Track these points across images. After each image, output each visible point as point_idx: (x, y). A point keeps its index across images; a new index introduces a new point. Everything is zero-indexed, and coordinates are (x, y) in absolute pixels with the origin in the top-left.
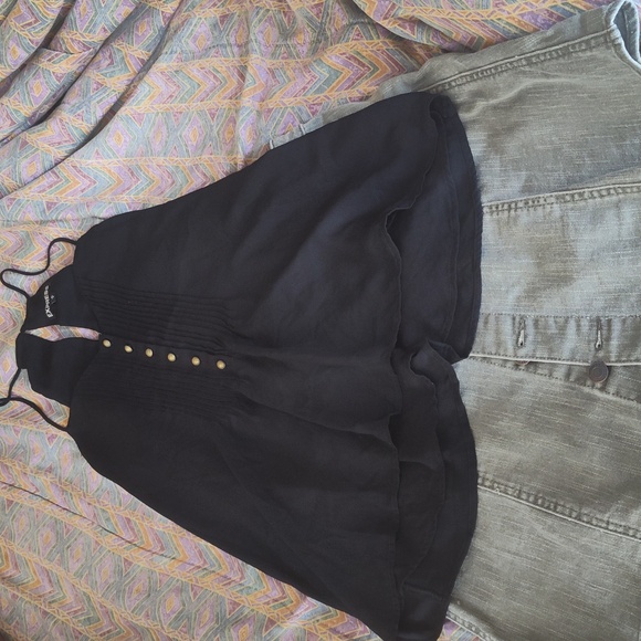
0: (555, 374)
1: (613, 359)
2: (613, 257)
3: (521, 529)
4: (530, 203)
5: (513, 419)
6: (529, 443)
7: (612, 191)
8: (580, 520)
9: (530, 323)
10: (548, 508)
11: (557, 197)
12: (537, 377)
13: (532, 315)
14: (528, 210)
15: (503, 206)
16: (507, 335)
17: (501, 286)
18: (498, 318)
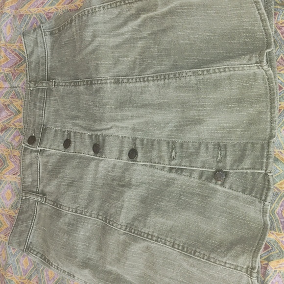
0: (193, 176)
1: (228, 168)
2: (227, 108)
3: (174, 265)
4: (177, 75)
5: (169, 201)
6: (178, 215)
7: (227, 70)
8: (209, 260)
9: (178, 145)
10: (190, 253)
11: (194, 72)
12: (182, 177)
13: (180, 141)
14: (176, 79)
15: (160, 77)
16: (164, 152)
17: (161, 124)
18: (159, 142)
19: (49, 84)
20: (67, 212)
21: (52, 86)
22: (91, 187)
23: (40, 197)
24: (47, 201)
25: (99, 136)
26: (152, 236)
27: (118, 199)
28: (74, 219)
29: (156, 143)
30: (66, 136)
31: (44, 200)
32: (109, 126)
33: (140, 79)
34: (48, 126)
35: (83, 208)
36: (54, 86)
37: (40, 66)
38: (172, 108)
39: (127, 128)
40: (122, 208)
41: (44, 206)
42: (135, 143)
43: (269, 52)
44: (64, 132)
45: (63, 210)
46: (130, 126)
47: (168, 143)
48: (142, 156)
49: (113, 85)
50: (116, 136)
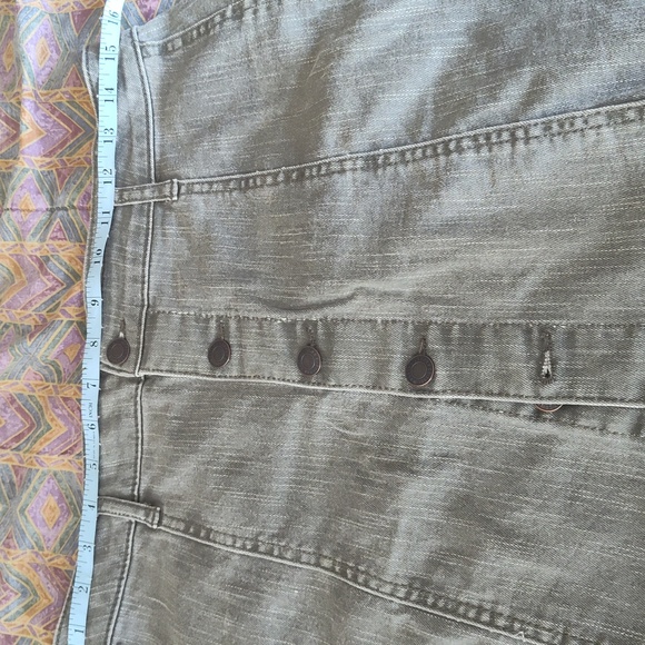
0: (612, 427)
4: (555, 127)
5: (541, 508)
6: (574, 549)
9: (557, 338)
11: (610, 115)
12: (577, 432)
13: (563, 324)
14: (551, 140)
15: (499, 135)
16: (518, 360)
17: (502, 276)
18: (499, 330)
19: (160, 191)
20: (229, 549)
21: (172, 196)
22: (296, 474)
23: (142, 512)
24: (164, 522)
25: (315, 324)
26: (494, 615)
27: (378, 507)
28: (249, 571)
29: (488, 334)
30: (213, 332)
31: (157, 519)
32: (346, 292)
33: (435, 149)
34: (160, 309)
35: (273, 536)
36: (178, 195)
37: (135, 141)
38: (535, 228)
39: (398, 294)
40: (392, 531)
41: (155, 537)
42: (424, 339)
44: (207, 320)
45: (217, 546)
46: (408, 290)
47: (528, 331)
48: (449, 376)
49: (360, 175)
50: (365, 321)
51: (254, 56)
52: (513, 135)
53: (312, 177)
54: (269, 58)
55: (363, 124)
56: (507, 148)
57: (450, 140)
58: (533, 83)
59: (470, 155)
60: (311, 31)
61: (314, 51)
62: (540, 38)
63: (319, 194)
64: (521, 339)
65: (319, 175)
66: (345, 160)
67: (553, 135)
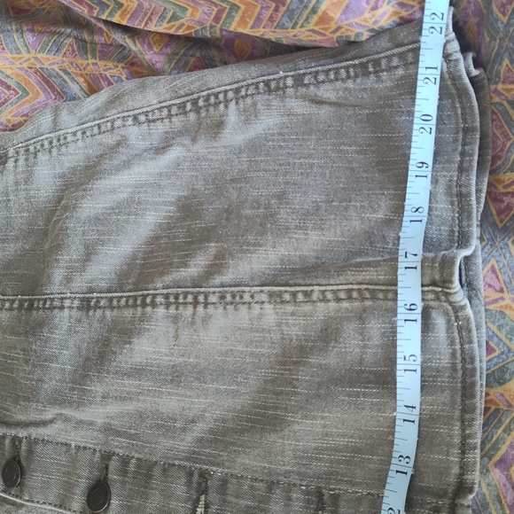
2: (349, 395)
4: (229, 298)
7: (355, 295)
9: (213, 483)
11: (271, 295)
13: (218, 472)
14: (225, 308)
15: (185, 297)
16: (178, 501)
17: (176, 420)
18: (167, 469)
25: (21, 440)
29: (157, 471)
32: (48, 416)
33: (136, 300)
38: (206, 383)
39: (91, 424)
42: (107, 468)
43: (467, 258)
46: (100, 421)
47: (190, 474)
48: (121, 506)
49: (75, 313)
50: (62, 444)
51: (12, 197)
52: (195, 298)
53: (38, 308)
54: (23, 200)
55: (83, 269)
56: (190, 309)
57: (148, 295)
58: (216, 257)
59: (161, 311)
60: (59, 182)
61: (60, 199)
62: (228, 219)
63: (41, 324)
64: (183, 480)
65: (44, 308)
66: (66, 298)
67: (227, 304)
